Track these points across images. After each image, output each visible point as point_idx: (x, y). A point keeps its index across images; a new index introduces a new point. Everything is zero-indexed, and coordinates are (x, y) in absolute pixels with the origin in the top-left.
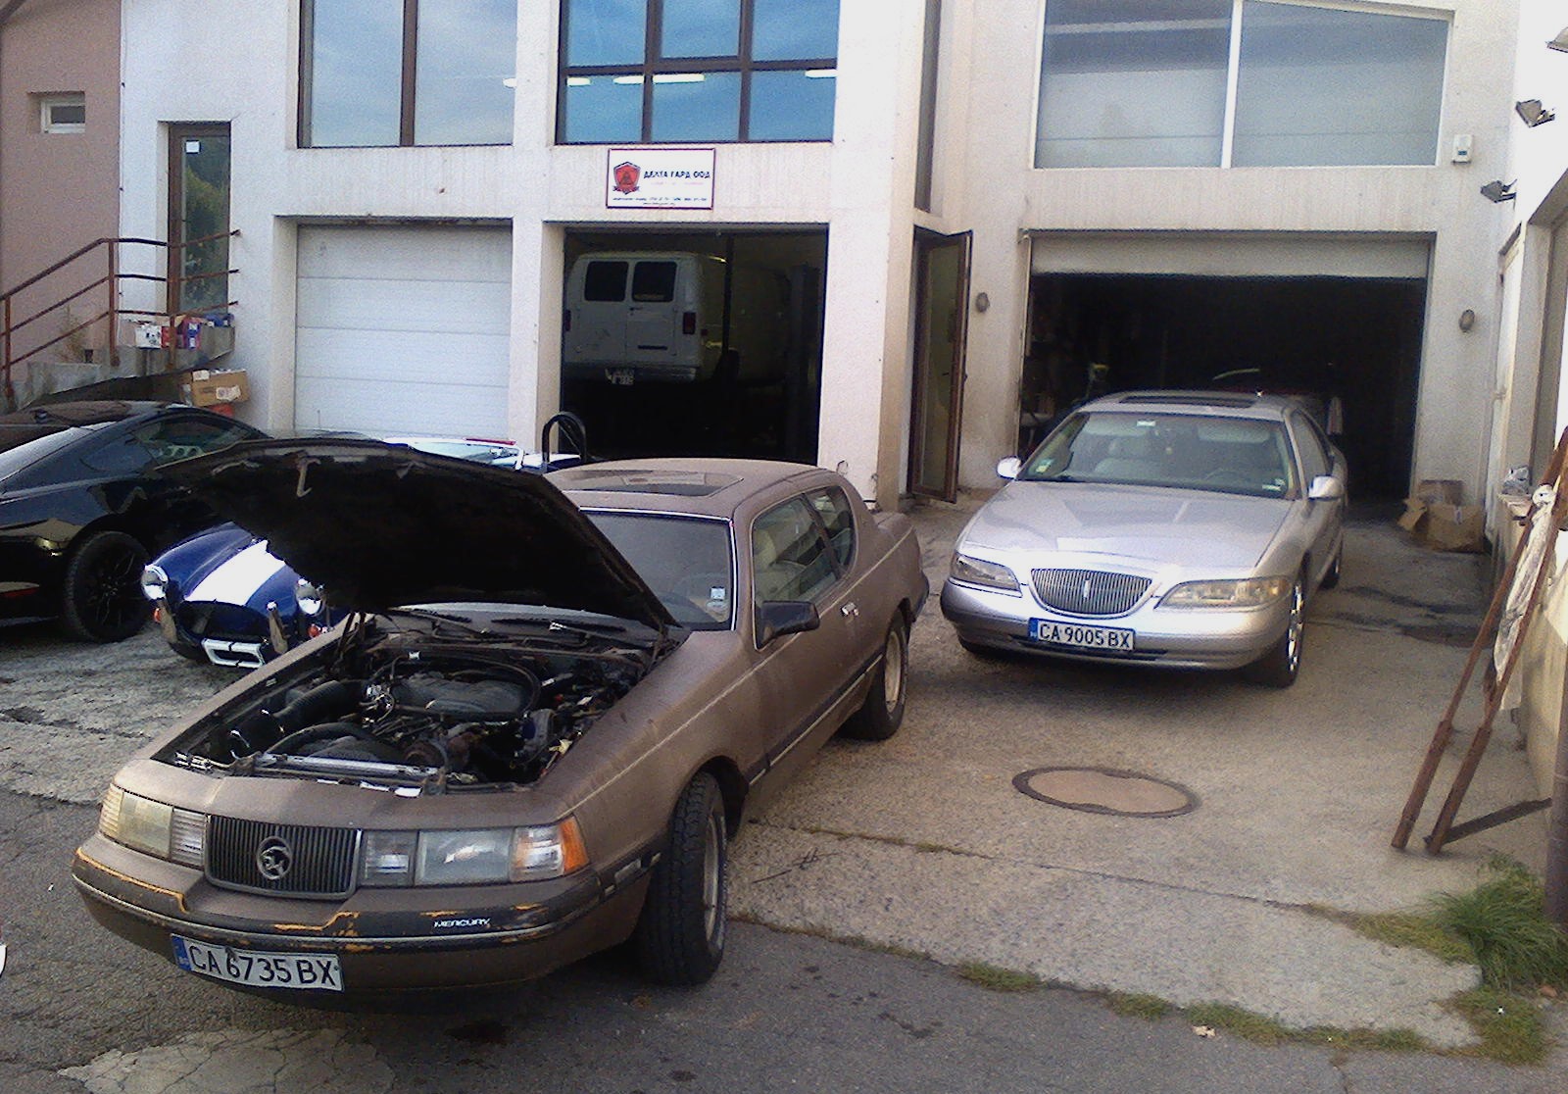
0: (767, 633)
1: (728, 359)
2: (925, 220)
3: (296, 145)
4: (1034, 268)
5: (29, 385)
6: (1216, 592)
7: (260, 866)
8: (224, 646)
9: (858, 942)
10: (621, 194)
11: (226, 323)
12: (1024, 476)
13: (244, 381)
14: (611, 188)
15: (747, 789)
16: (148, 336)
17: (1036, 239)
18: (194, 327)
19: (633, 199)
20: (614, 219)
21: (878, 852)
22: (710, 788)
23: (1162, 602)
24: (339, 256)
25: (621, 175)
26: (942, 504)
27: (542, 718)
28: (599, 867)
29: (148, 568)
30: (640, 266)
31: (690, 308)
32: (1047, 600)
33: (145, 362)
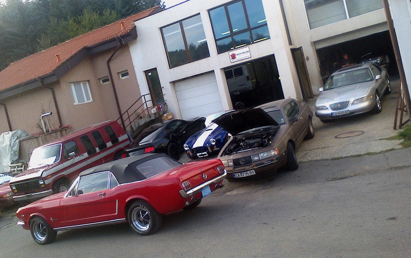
0: (291, 123)
1: (257, 82)
2: (292, 47)
3: (169, 68)
4: (316, 48)
5: (135, 126)
6: (361, 100)
7: (241, 163)
8: (200, 154)
9: (316, 160)
10: (233, 60)
11: (165, 104)
12: (324, 90)
13: (172, 114)
14: (231, 59)
15: (295, 144)
16: (154, 111)
17: (315, 43)
18: (161, 107)
19: (235, 60)
20: (233, 65)
21: (316, 151)
22: (290, 144)
23: (353, 104)
24: (182, 86)
25: (232, 56)
26: (311, 99)
27: (266, 140)
28: (281, 153)
29: (184, 145)
30: (235, 70)
31: (247, 75)
32: (333, 109)
33: (155, 116)
